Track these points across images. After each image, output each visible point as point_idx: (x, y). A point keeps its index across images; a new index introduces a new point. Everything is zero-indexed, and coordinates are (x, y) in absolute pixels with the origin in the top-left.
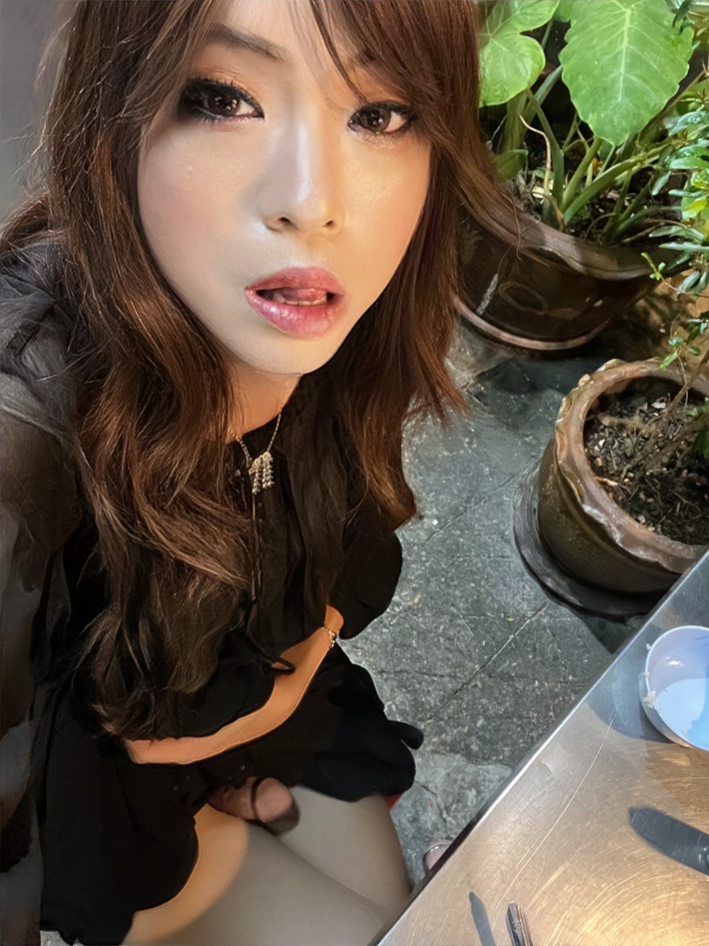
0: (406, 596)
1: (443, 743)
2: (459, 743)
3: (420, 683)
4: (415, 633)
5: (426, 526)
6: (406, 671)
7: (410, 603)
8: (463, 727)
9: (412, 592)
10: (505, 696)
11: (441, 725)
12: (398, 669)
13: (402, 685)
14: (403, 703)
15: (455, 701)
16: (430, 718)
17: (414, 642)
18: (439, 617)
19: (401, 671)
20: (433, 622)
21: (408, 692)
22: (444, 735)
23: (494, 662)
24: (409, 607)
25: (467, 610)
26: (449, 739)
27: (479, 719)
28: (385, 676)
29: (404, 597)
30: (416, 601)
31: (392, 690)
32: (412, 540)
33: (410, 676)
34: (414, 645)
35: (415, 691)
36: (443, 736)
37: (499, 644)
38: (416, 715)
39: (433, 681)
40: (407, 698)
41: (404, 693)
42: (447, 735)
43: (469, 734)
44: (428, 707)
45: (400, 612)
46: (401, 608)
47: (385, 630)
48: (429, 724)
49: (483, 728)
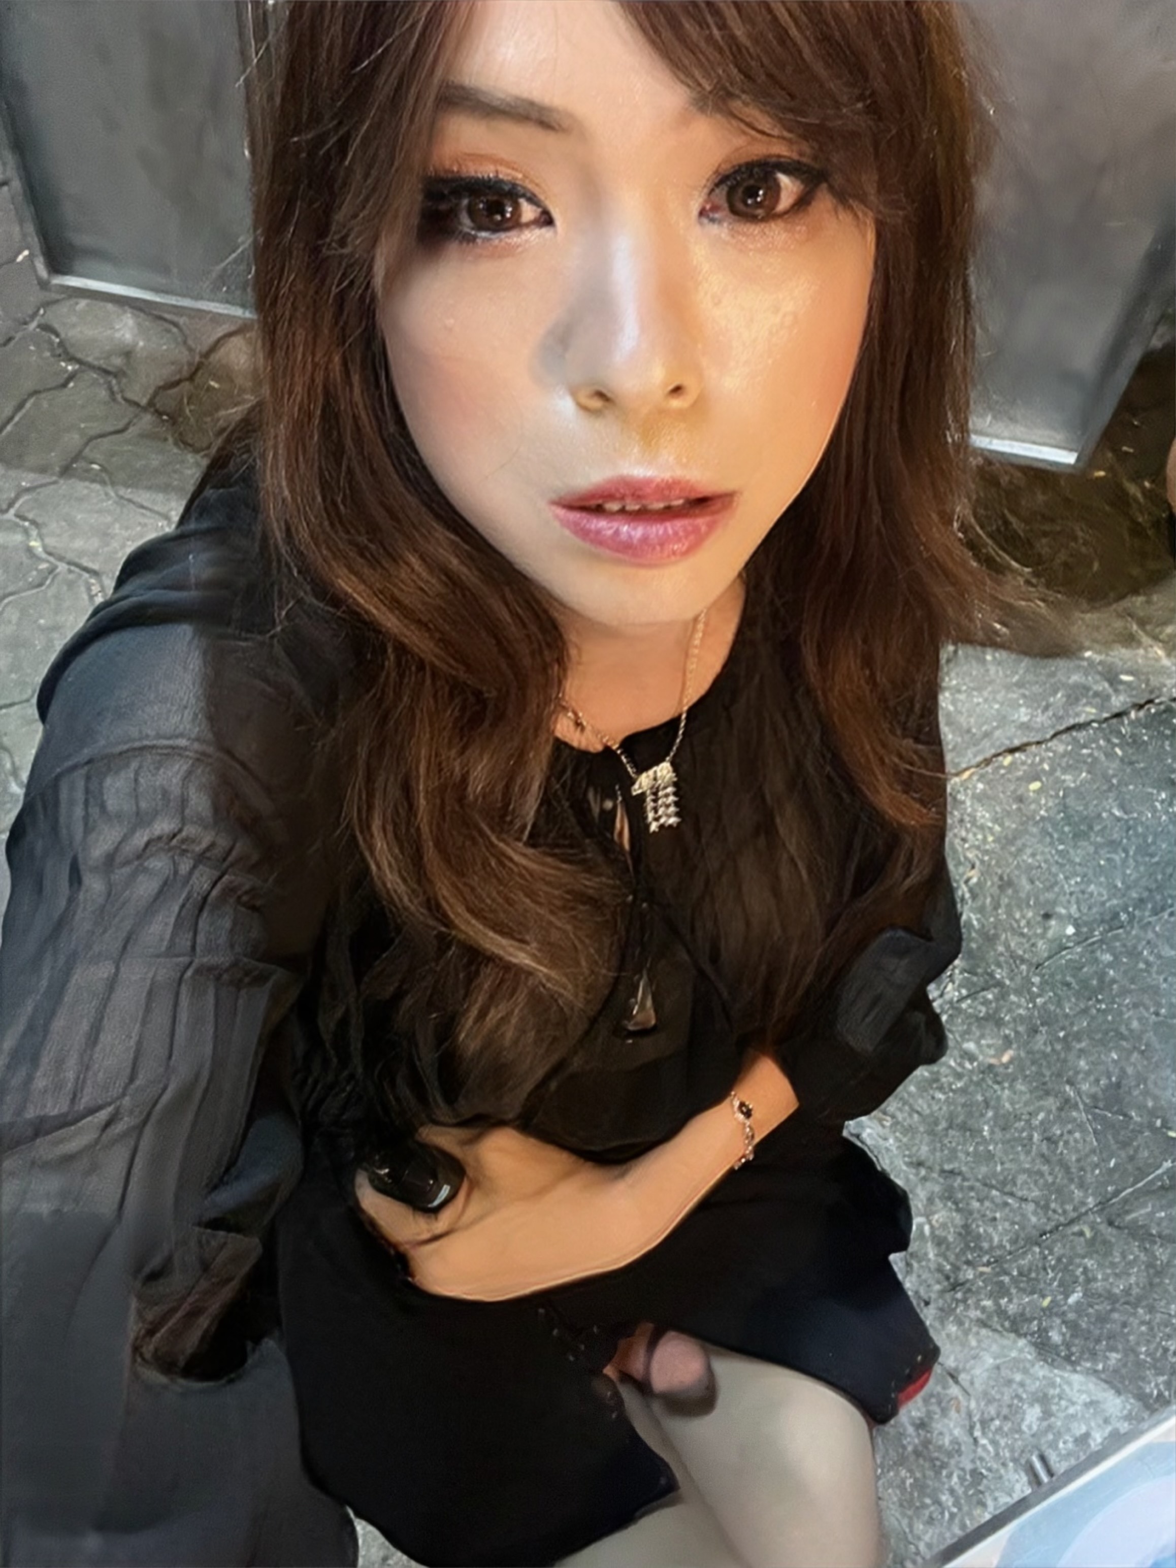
0: (989, 1046)
1: (1001, 1313)
2: (1030, 1320)
3: (981, 1201)
4: (990, 1114)
5: (1050, 934)
6: (960, 1173)
7: (993, 1061)
8: (1044, 1297)
9: (1000, 1042)
10: (1131, 1264)
11: (1002, 1282)
12: (947, 1167)
13: (949, 1195)
14: (944, 1226)
15: (1037, 1250)
16: (988, 1264)
17: (986, 1128)
18: (1040, 1098)
19: (952, 1172)
20: (1026, 1104)
21: (958, 1210)
22: (1006, 1300)
23: (1125, 1201)
24: (991, 1067)
25: (1094, 1097)
26: (1012, 1309)
27: (1073, 1292)
28: (923, 1172)
29: (985, 1048)
30: (1005, 1059)
31: (930, 1200)
32: (1020, 952)
33: (966, 1184)
34: (985, 1133)
35: (971, 1213)
36: (1004, 1301)
37: (1142, 1173)
38: (963, 1252)
39: (1006, 1204)
40: (952, 1220)
41: (951, 1209)
42: (1010, 1301)
43: (1049, 1312)
44: (986, 1245)
45: (972, 1072)
46: (975, 1064)
47: (940, 1096)
48: (982, 1274)
49: (1079, 1308)
